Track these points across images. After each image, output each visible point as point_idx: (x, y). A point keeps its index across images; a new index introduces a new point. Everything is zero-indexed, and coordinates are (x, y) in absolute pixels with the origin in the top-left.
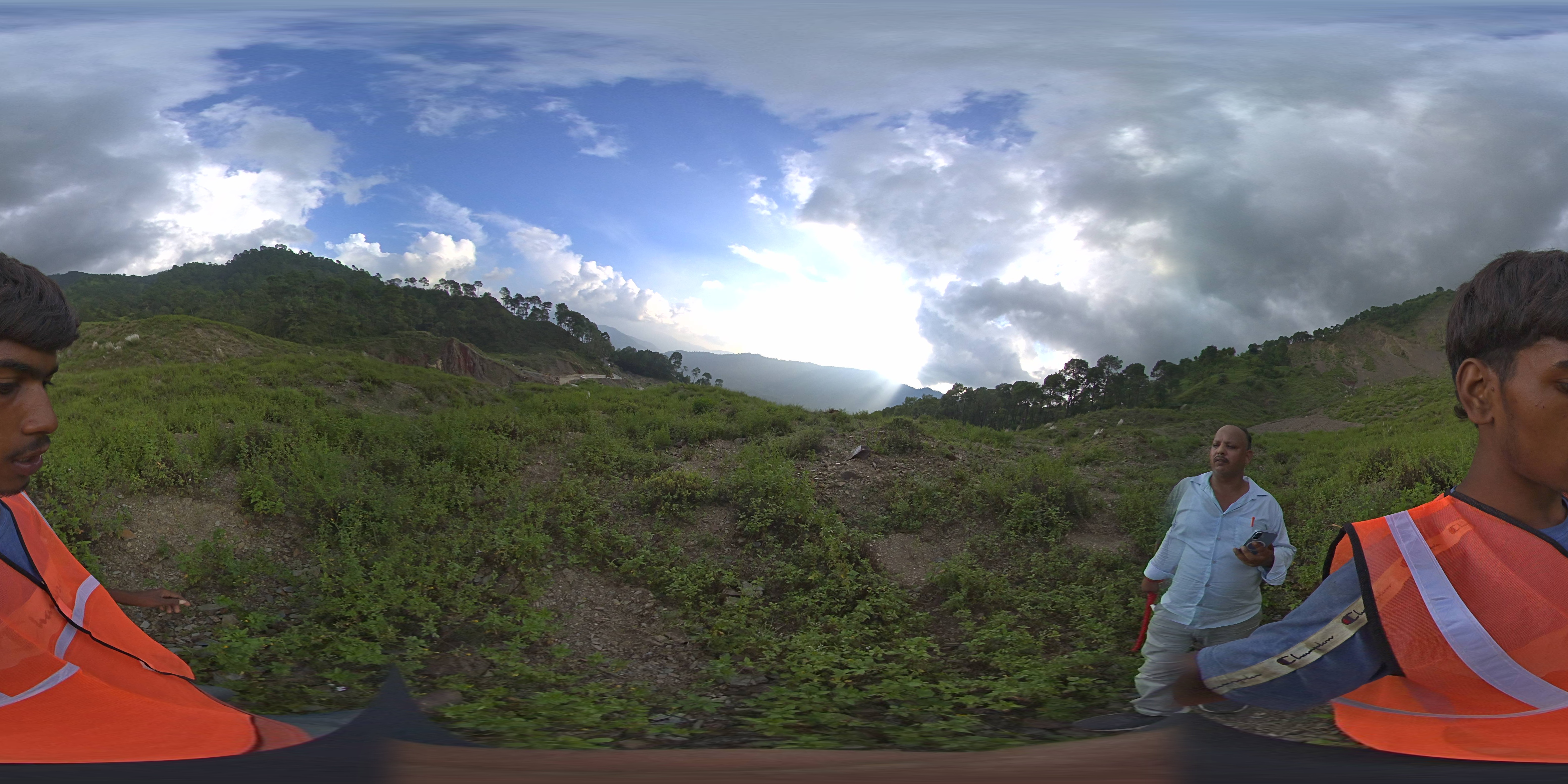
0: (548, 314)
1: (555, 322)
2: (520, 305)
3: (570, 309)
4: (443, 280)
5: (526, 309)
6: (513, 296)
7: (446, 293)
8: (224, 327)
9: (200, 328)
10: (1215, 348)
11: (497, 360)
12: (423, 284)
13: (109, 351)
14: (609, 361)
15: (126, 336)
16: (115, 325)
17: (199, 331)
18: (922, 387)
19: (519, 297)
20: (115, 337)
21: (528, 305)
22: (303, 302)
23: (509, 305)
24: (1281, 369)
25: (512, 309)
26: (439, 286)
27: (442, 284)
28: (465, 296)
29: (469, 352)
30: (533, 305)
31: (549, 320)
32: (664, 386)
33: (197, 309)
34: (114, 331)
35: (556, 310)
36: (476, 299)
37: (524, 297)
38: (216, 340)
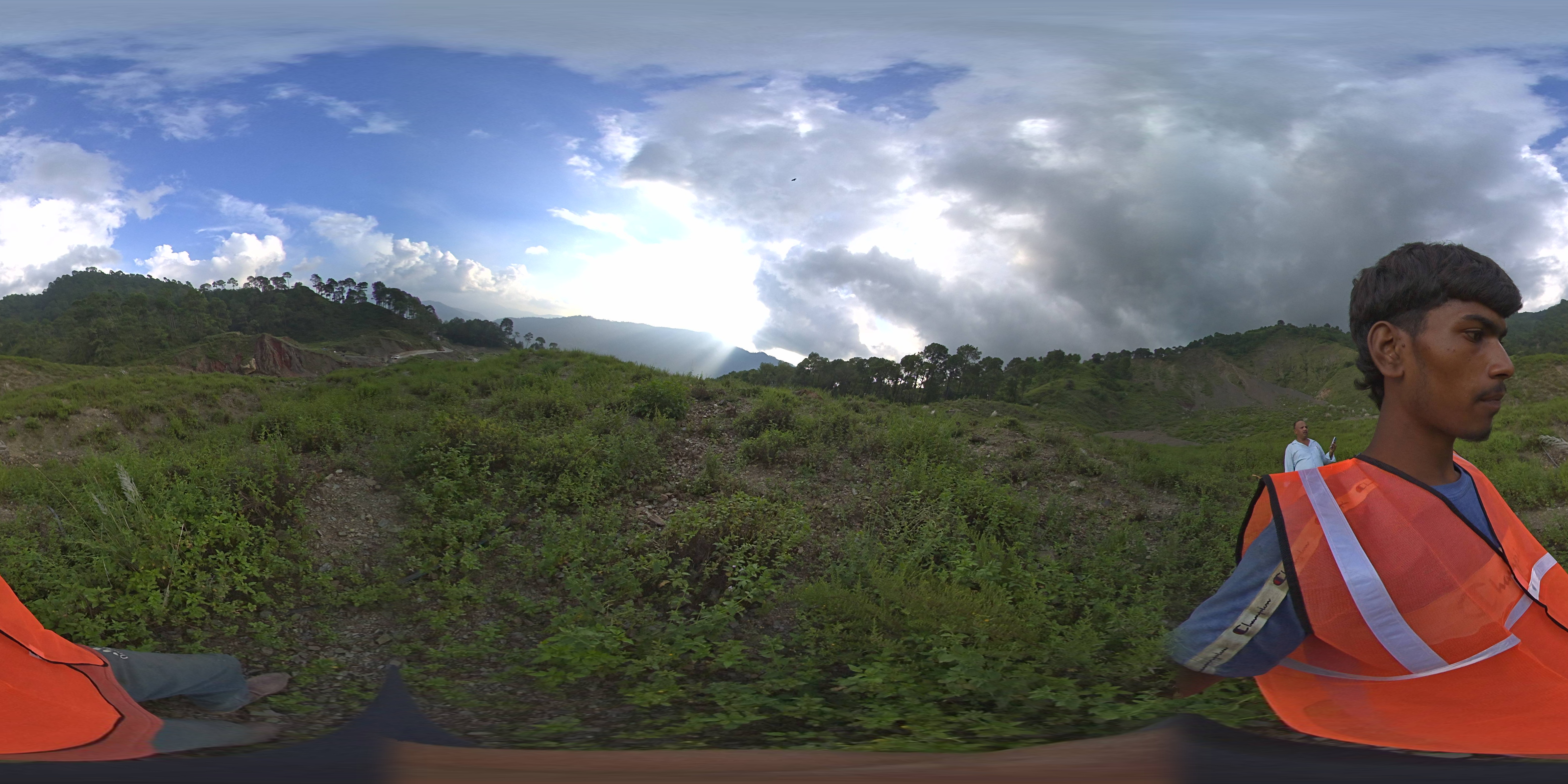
0: (365, 294)
1: (374, 302)
2: (335, 290)
3: (387, 287)
4: (251, 277)
5: (341, 293)
6: (325, 282)
7: (258, 290)
11: (316, 349)
12: (232, 284)
14: (437, 334)
19: (332, 281)
21: (342, 288)
22: (109, 322)
23: (323, 292)
25: (327, 295)
26: (249, 284)
27: (251, 281)
28: (277, 290)
29: (284, 346)
30: (348, 288)
31: (366, 301)
35: (373, 290)
36: (288, 292)
37: (337, 281)
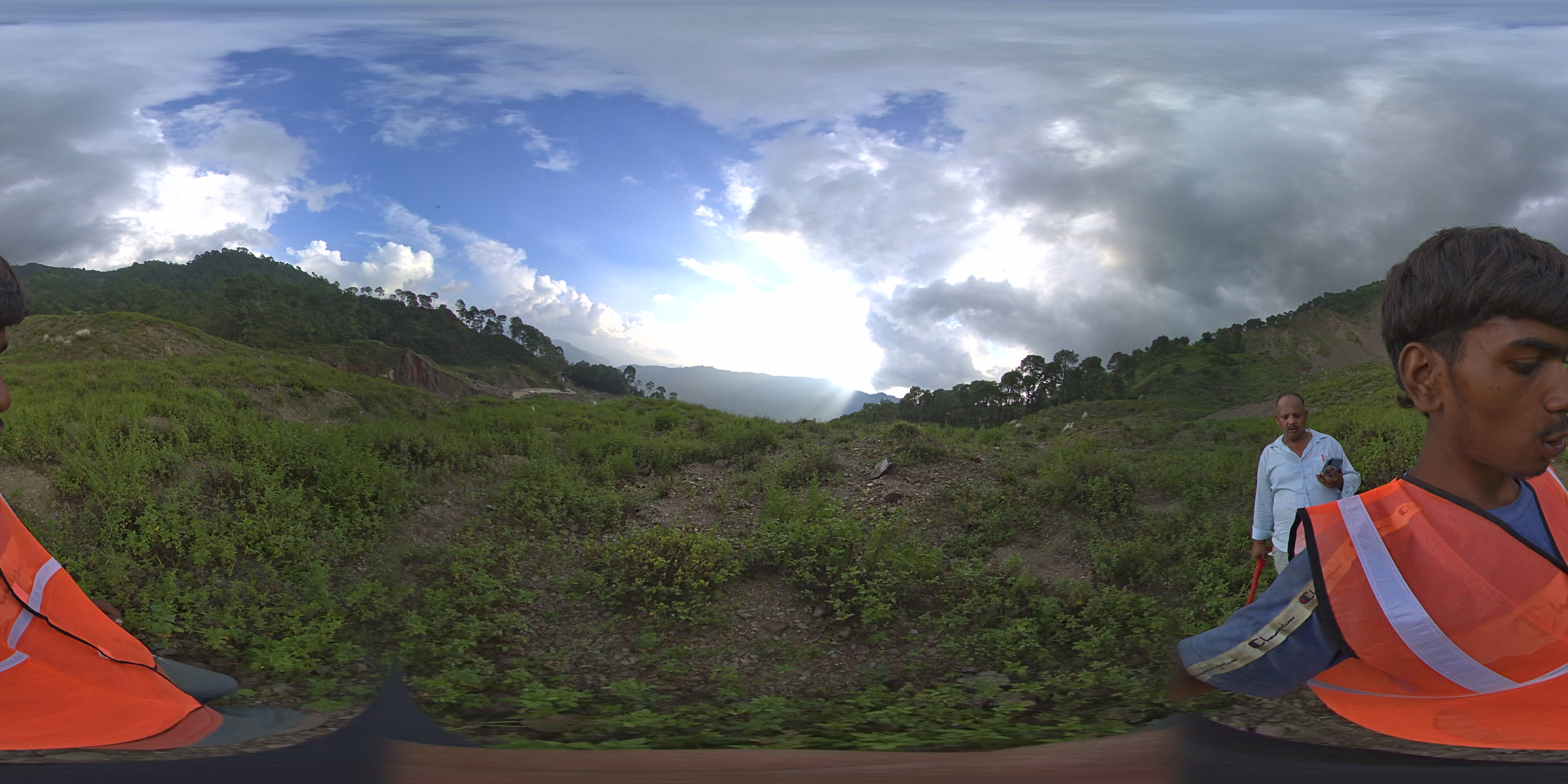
0: (502, 327)
1: (510, 336)
2: (476, 318)
3: (524, 323)
4: (399, 290)
5: (481, 322)
6: (468, 308)
7: (403, 304)
8: (176, 326)
9: (151, 326)
10: (1167, 338)
11: (450, 372)
12: (378, 293)
13: (59, 344)
14: (563, 375)
15: (77, 330)
16: (68, 319)
17: (150, 329)
18: (876, 393)
19: (474, 309)
20: (67, 331)
21: (483, 318)
22: (259, 306)
23: (464, 318)
24: (1236, 357)
25: (468, 322)
26: (394, 296)
27: (398, 294)
28: (421, 308)
29: (422, 364)
30: (488, 318)
31: (503, 333)
32: (619, 400)
33: (153, 307)
34: (66, 325)
35: (510, 324)
36: (432, 311)
37: (479, 309)
38: (166, 339)
